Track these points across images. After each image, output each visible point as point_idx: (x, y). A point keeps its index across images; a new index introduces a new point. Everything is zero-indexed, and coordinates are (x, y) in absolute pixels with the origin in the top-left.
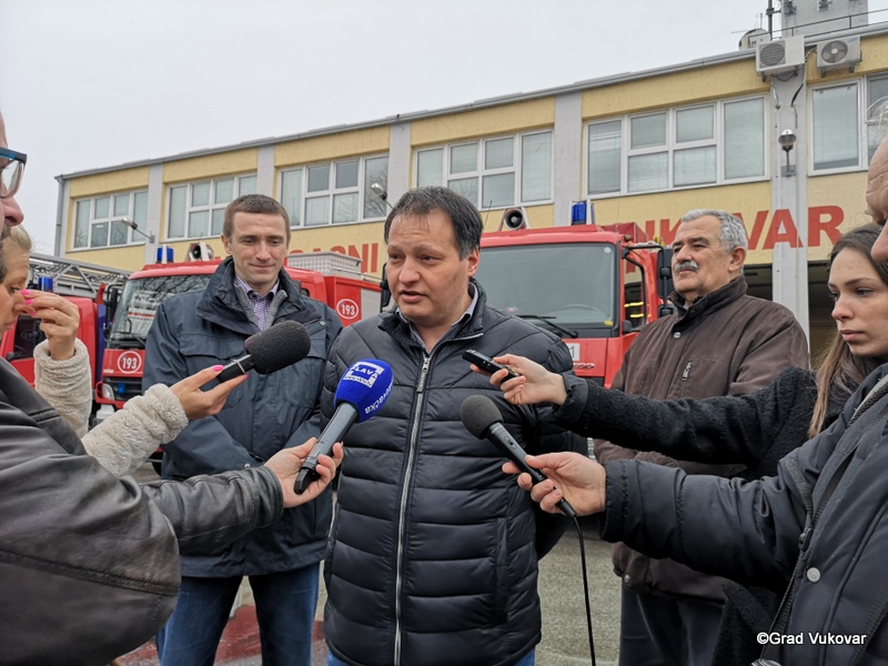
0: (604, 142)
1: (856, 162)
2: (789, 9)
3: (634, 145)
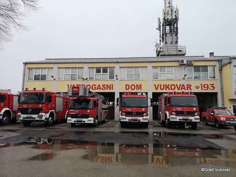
0: (155, 71)
1: (192, 78)
2: (166, 43)
3: (160, 72)
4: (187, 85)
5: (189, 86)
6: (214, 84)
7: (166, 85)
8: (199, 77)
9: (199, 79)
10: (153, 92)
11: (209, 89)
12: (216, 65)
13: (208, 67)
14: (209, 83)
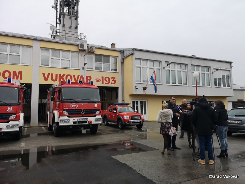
0: (45, 54)
1: (93, 69)
2: (64, 26)
3: (52, 56)
4: (87, 77)
5: (89, 78)
6: (115, 78)
7: (60, 75)
8: (100, 69)
9: (100, 70)
10: (40, 84)
11: (110, 83)
12: (118, 57)
13: (110, 57)
14: (110, 76)
